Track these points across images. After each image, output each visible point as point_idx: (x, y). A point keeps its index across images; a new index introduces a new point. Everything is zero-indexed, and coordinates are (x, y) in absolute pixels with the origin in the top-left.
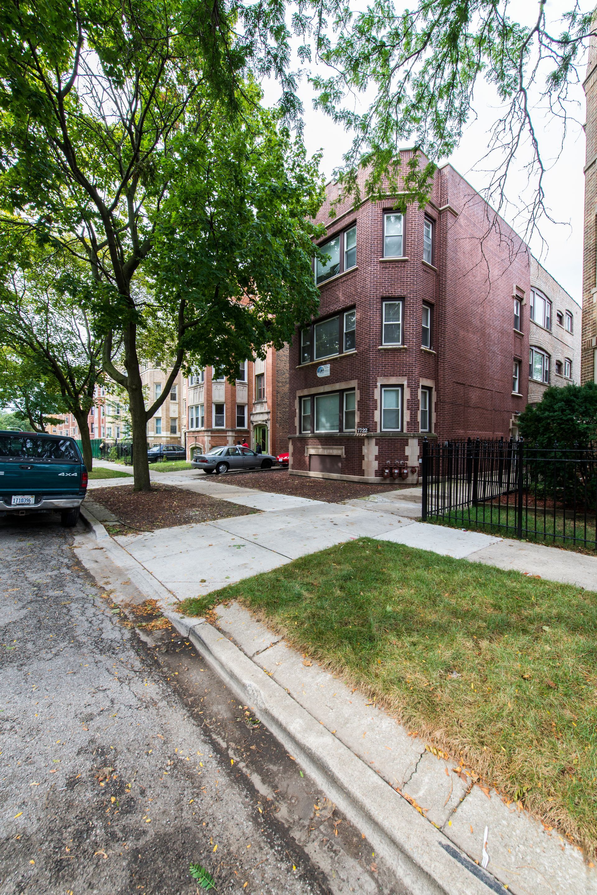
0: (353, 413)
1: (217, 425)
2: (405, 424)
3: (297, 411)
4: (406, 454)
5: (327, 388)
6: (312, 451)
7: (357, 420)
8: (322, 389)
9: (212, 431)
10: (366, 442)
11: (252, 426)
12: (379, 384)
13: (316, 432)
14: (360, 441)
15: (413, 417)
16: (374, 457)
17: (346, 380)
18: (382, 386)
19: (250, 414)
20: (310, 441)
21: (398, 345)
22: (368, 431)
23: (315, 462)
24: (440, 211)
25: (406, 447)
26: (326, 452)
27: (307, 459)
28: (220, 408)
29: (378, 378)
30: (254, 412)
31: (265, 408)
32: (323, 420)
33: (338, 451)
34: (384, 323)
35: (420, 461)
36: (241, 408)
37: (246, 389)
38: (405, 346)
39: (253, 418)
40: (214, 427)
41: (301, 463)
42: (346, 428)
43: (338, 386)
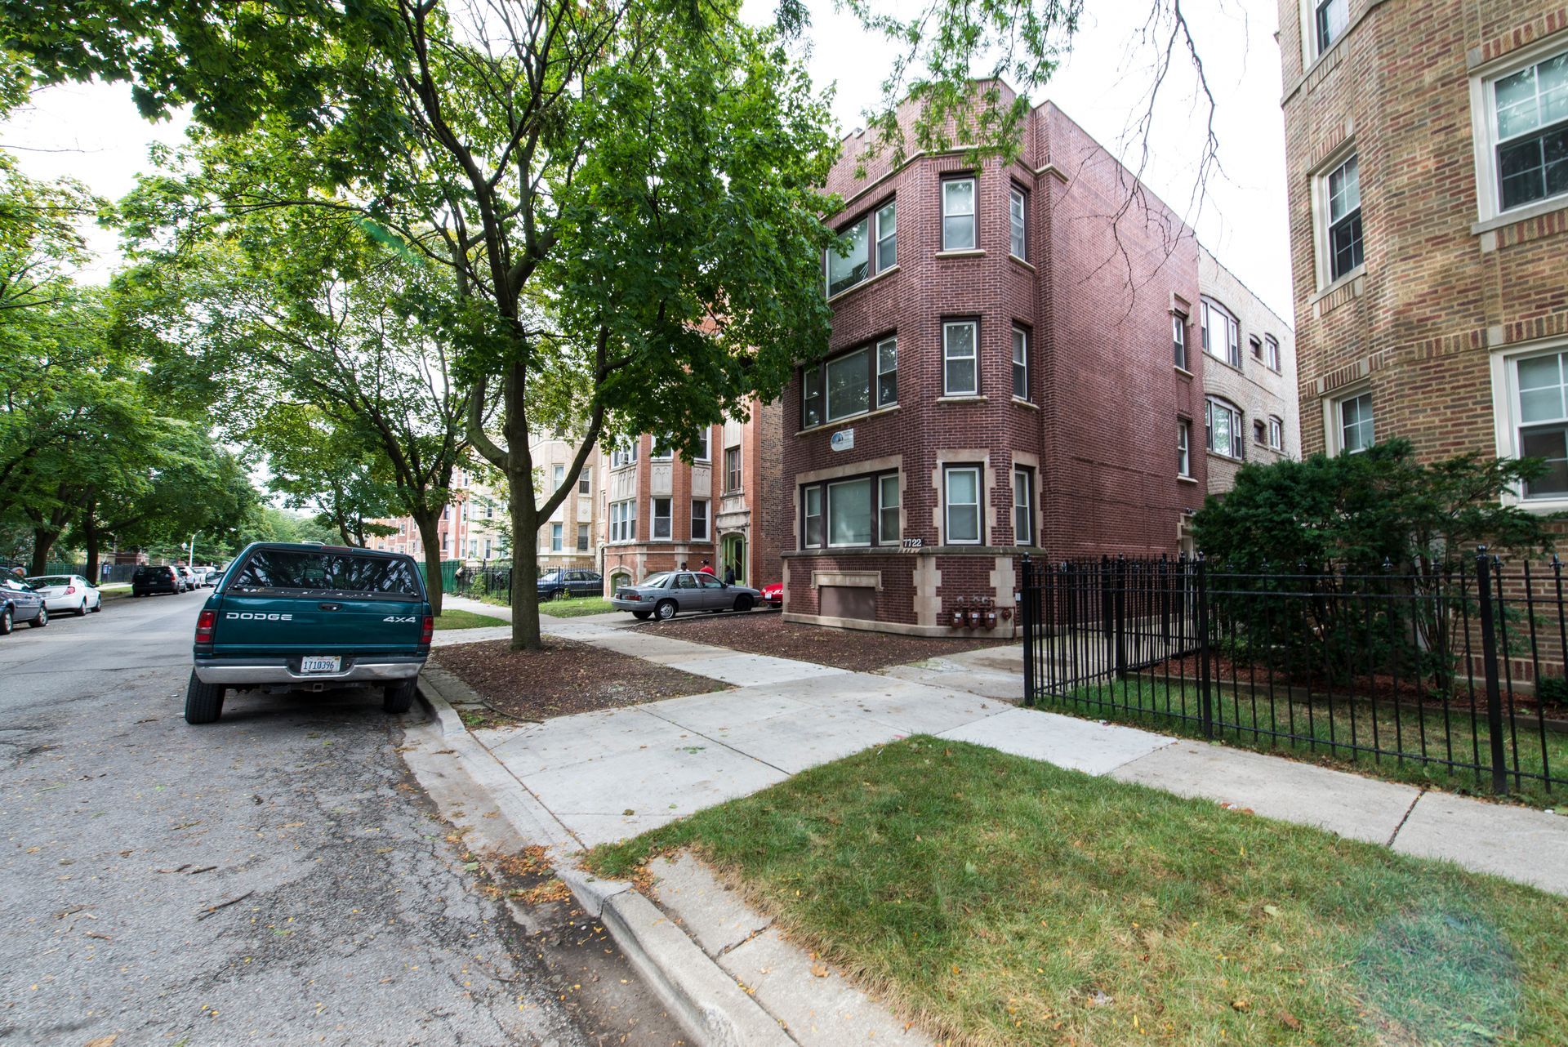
0: (896, 512)
1: (657, 534)
2: (988, 531)
3: (798, 509)
4: (992, 585)
5: (849, 470)
6: (823, 580)
7: (902, 524)
8: (839, 472)
9: (650, 546)
10: (919, 562)
11: (718, 537)
12: (939, 462)
13: (829, 545)
14: (910, 561)
15: (1003, 519)
16: (934, 590)
17: (881, 455)
18: (946, 465)
20: (821, 562)
21: (972, 395)
22: (923, 543)
23: (830, 599)
24: (1037, 175)
25: (992, 573)
26: (848, 581)
27: (815, 594)
28: (663, 506)
29: (939, 452)
30: (722, 513)
31: (742, 505)
32: (843, 527)
33: (871, 579)
34: (946, 358)
35: (1018, 597)
36: (700, 505)
37: (709, 472)
38: (985, 397)
39: (720, 523)
40: (653, 538)
41: (802, 603)
42: (884, 538)
43: (868, 466)
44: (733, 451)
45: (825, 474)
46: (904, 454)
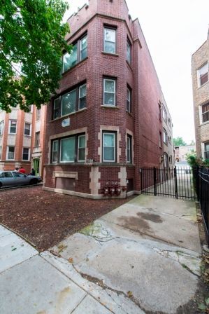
0: (84, 149)
1: (9, 158)
2: (118, 157)
3: (50, 149)
5: (68, 133)
6: (57, 175)
7: (86, 153)
9: (5, 162)
10: (92, 169)
11: (32, 160)
12: (101, 130)
14: (88, 168)
15: (123, 152)
16: (97, 180)
17: (80, 127)
18: (104, 131)
19: (32, 153)
20: (56, 168)
22: (94, 161)
23: (59, 182)
24: (134, 41)
25: (119, 173)
26: (66, 176)
27: (54, 180)
29: (101, 126)
30: (34, 152)
31: (39, 150)
33: (74, 175)
34: (104, 92)
36: (26, 150)
37: (30, 139)
38: (118, 107)
39: (33, 155)
40: (7, 159)
41: (50, 183)
42: (79, 159)
43: (74, 132)
44: (38, 133)
45: (60, 135)
46: (88, 126)
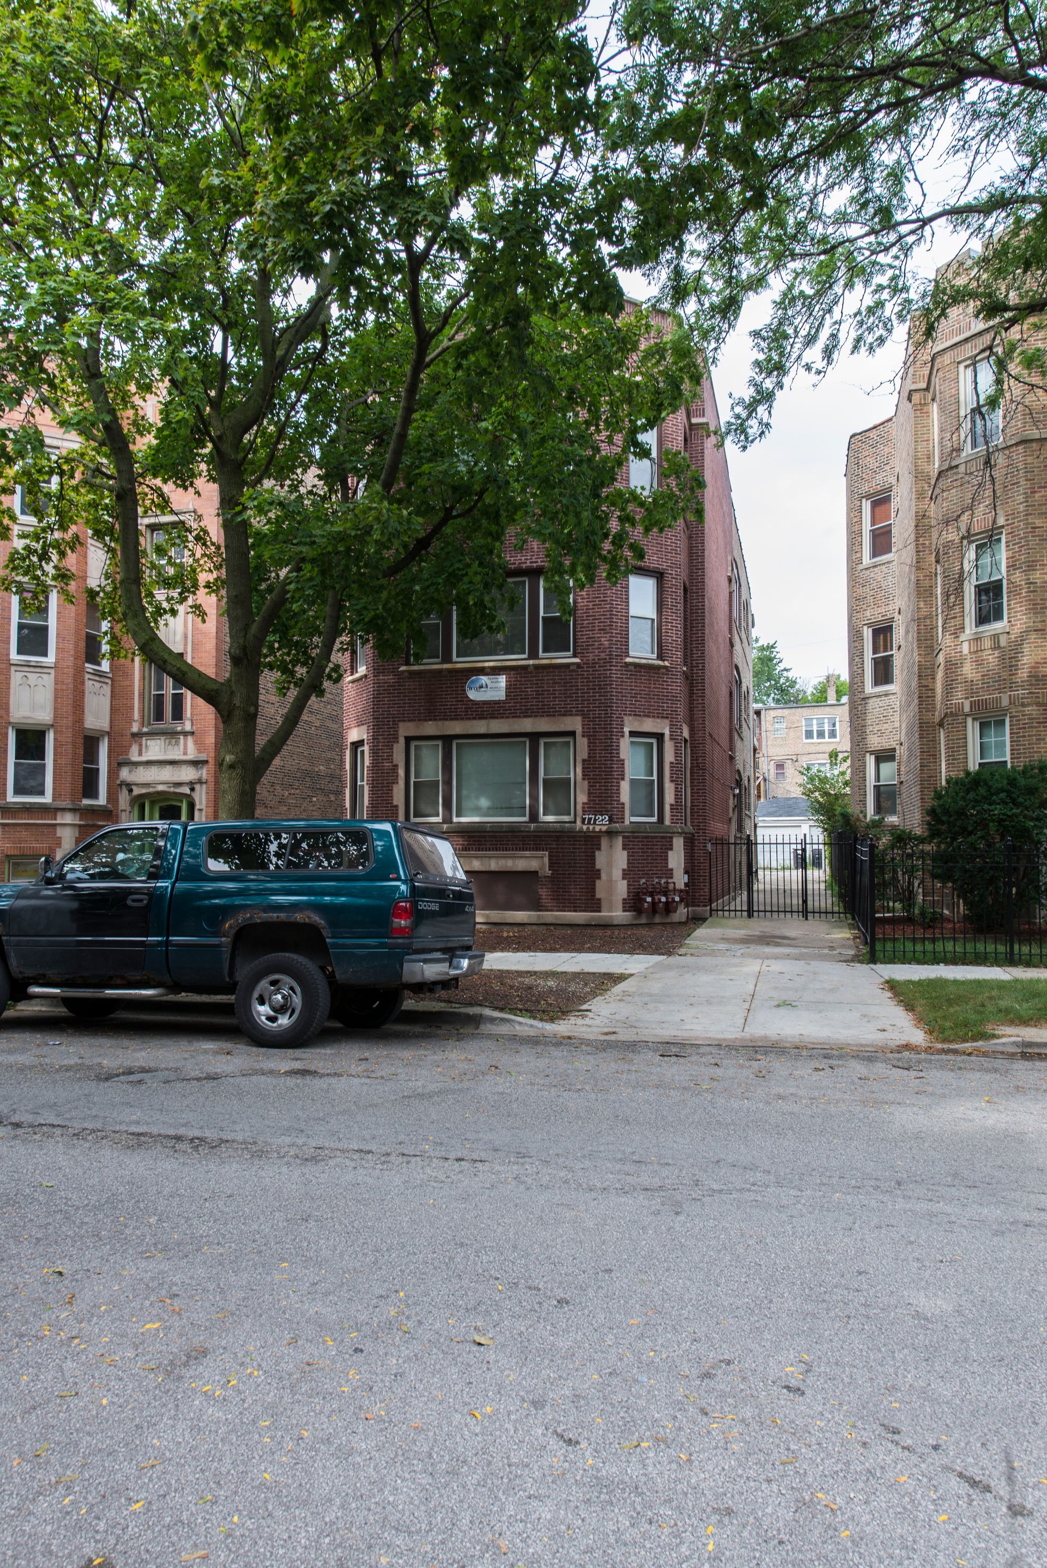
0: (567, 783)
1: (18, 791)
2: (667, 808)
3: (401, 772)
4: (670, 866)
8: (480, 727)
9: (6, 811)
10: (604, 842)
11: (124, 798)
12: (626, 730)
13: (455, 820)
14: (592, 841)
16: (620, 873)
17: (550, 713)
18: (635, 734)
19: (118, 763)
21: (651, 657)
22: (611, 820)
24: (691, 425)
25: (670, 853)
28: (29, 742)
29: (626, 718)
30: (135, 757)
31: (187, 749)
32: (478, 796)
33: (531, 862)
34: (630, 615)
35: (687, 877)
36: (90, 743)
37: (107, 690)
38: (667, 663)
39: (131, 775)
40: (11, 797)
42: (550, 813)
43: (527, 725)
45: (456, 728)
46: (584, 716)
